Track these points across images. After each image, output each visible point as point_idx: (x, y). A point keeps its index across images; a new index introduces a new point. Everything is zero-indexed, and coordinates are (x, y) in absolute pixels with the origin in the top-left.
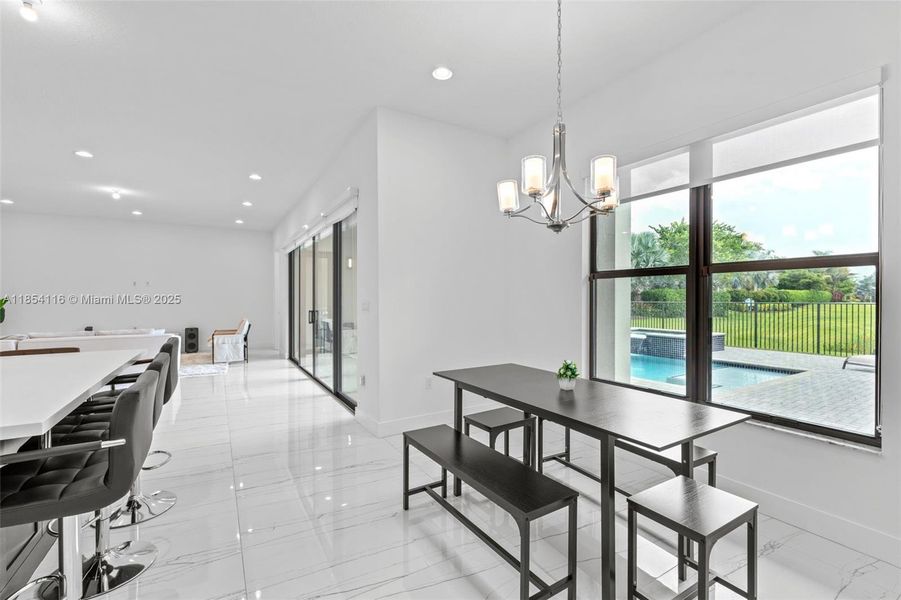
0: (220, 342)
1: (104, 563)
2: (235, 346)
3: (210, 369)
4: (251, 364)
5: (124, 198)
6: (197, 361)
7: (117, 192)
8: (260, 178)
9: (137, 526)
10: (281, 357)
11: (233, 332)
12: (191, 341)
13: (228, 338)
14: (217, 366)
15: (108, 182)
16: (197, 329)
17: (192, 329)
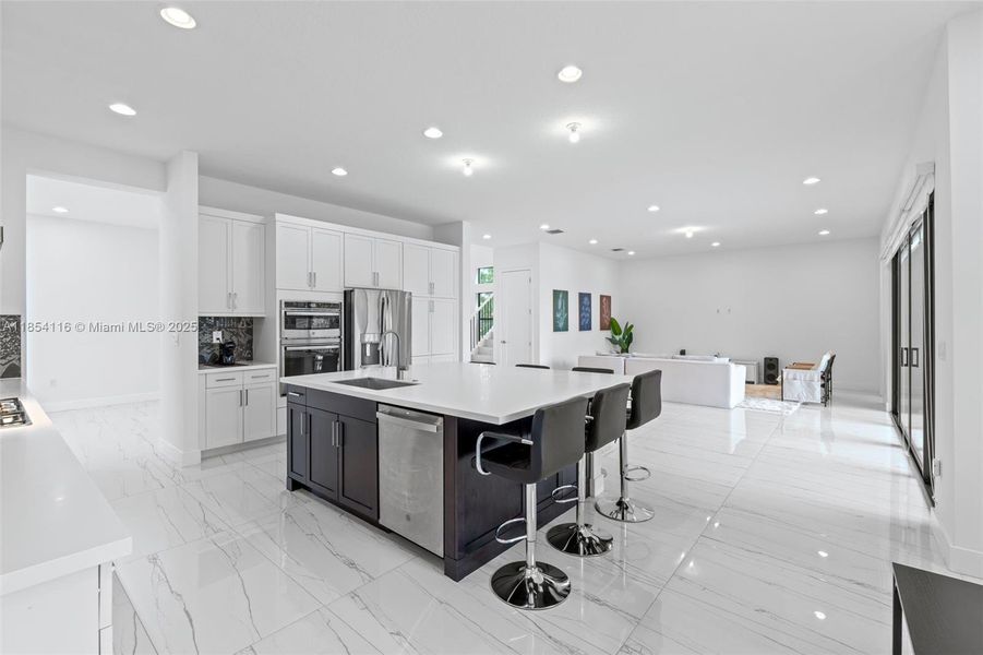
0: (791, 376)
1: (581, 534)
2: (809, 384)
3: (776, 406)
4: (834, 409)
5: (696, 235)
6: (768, 394)
7: (689, 231)
8: (817, 180)
9: (626, 525)
10: (881, 407)
11: (808, 367)
12: (772, 372)
13: (800, 373)
14: (785, 403)
15: (682, 224)
16: (777, 359)
17: (771, 359)
